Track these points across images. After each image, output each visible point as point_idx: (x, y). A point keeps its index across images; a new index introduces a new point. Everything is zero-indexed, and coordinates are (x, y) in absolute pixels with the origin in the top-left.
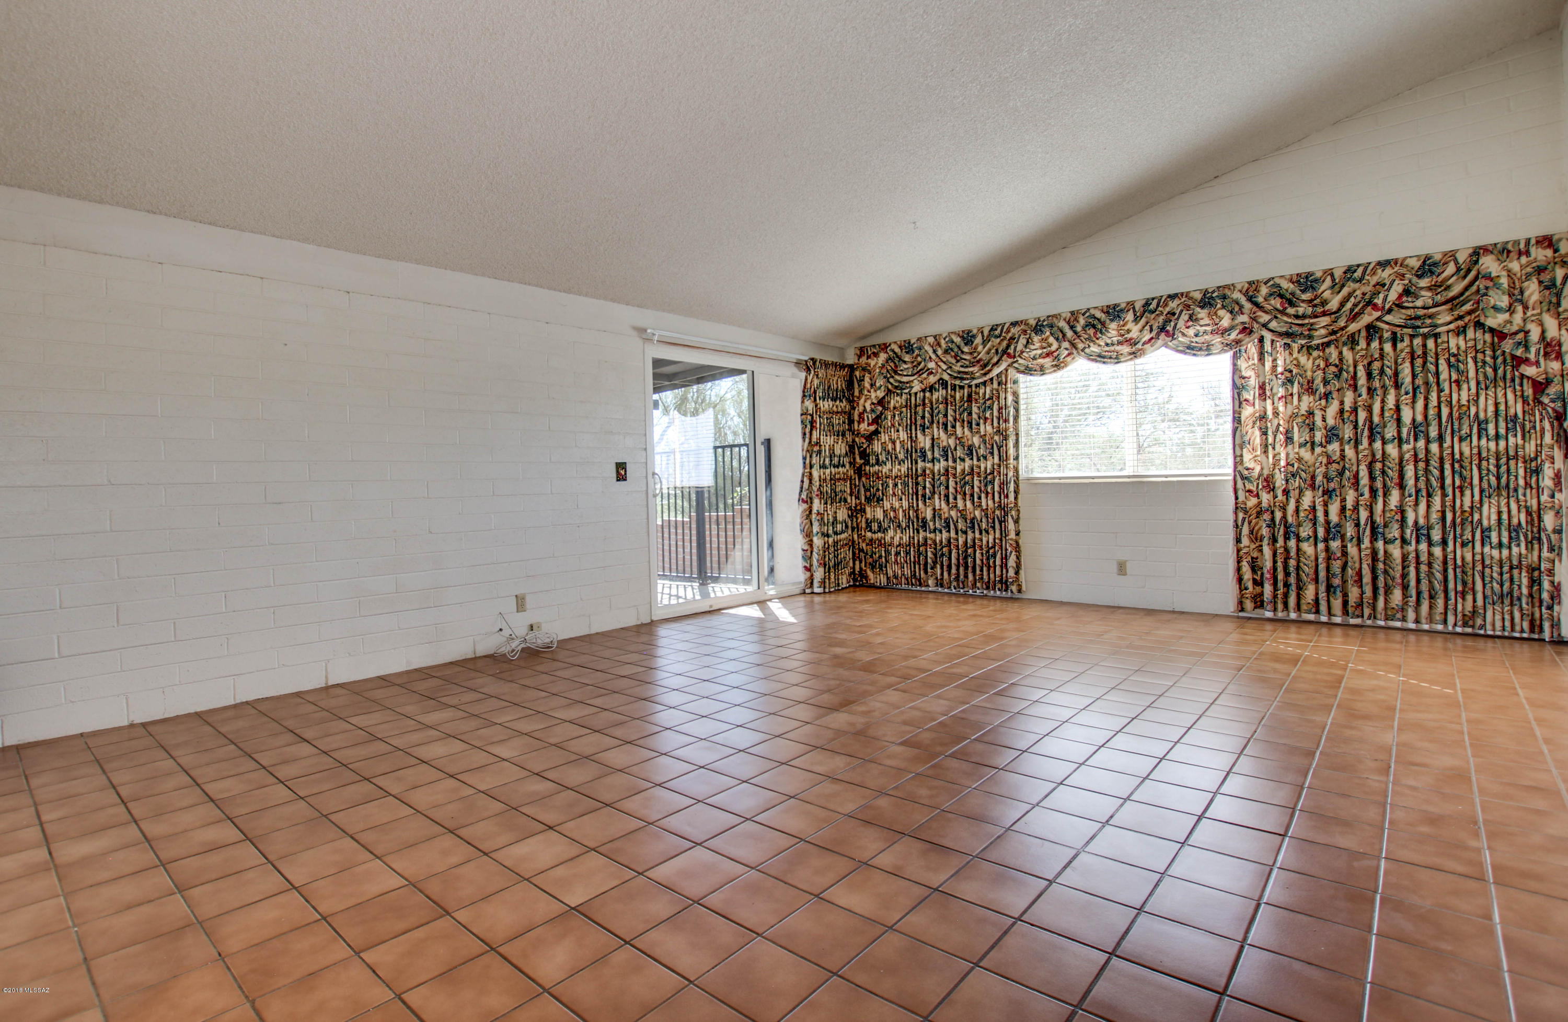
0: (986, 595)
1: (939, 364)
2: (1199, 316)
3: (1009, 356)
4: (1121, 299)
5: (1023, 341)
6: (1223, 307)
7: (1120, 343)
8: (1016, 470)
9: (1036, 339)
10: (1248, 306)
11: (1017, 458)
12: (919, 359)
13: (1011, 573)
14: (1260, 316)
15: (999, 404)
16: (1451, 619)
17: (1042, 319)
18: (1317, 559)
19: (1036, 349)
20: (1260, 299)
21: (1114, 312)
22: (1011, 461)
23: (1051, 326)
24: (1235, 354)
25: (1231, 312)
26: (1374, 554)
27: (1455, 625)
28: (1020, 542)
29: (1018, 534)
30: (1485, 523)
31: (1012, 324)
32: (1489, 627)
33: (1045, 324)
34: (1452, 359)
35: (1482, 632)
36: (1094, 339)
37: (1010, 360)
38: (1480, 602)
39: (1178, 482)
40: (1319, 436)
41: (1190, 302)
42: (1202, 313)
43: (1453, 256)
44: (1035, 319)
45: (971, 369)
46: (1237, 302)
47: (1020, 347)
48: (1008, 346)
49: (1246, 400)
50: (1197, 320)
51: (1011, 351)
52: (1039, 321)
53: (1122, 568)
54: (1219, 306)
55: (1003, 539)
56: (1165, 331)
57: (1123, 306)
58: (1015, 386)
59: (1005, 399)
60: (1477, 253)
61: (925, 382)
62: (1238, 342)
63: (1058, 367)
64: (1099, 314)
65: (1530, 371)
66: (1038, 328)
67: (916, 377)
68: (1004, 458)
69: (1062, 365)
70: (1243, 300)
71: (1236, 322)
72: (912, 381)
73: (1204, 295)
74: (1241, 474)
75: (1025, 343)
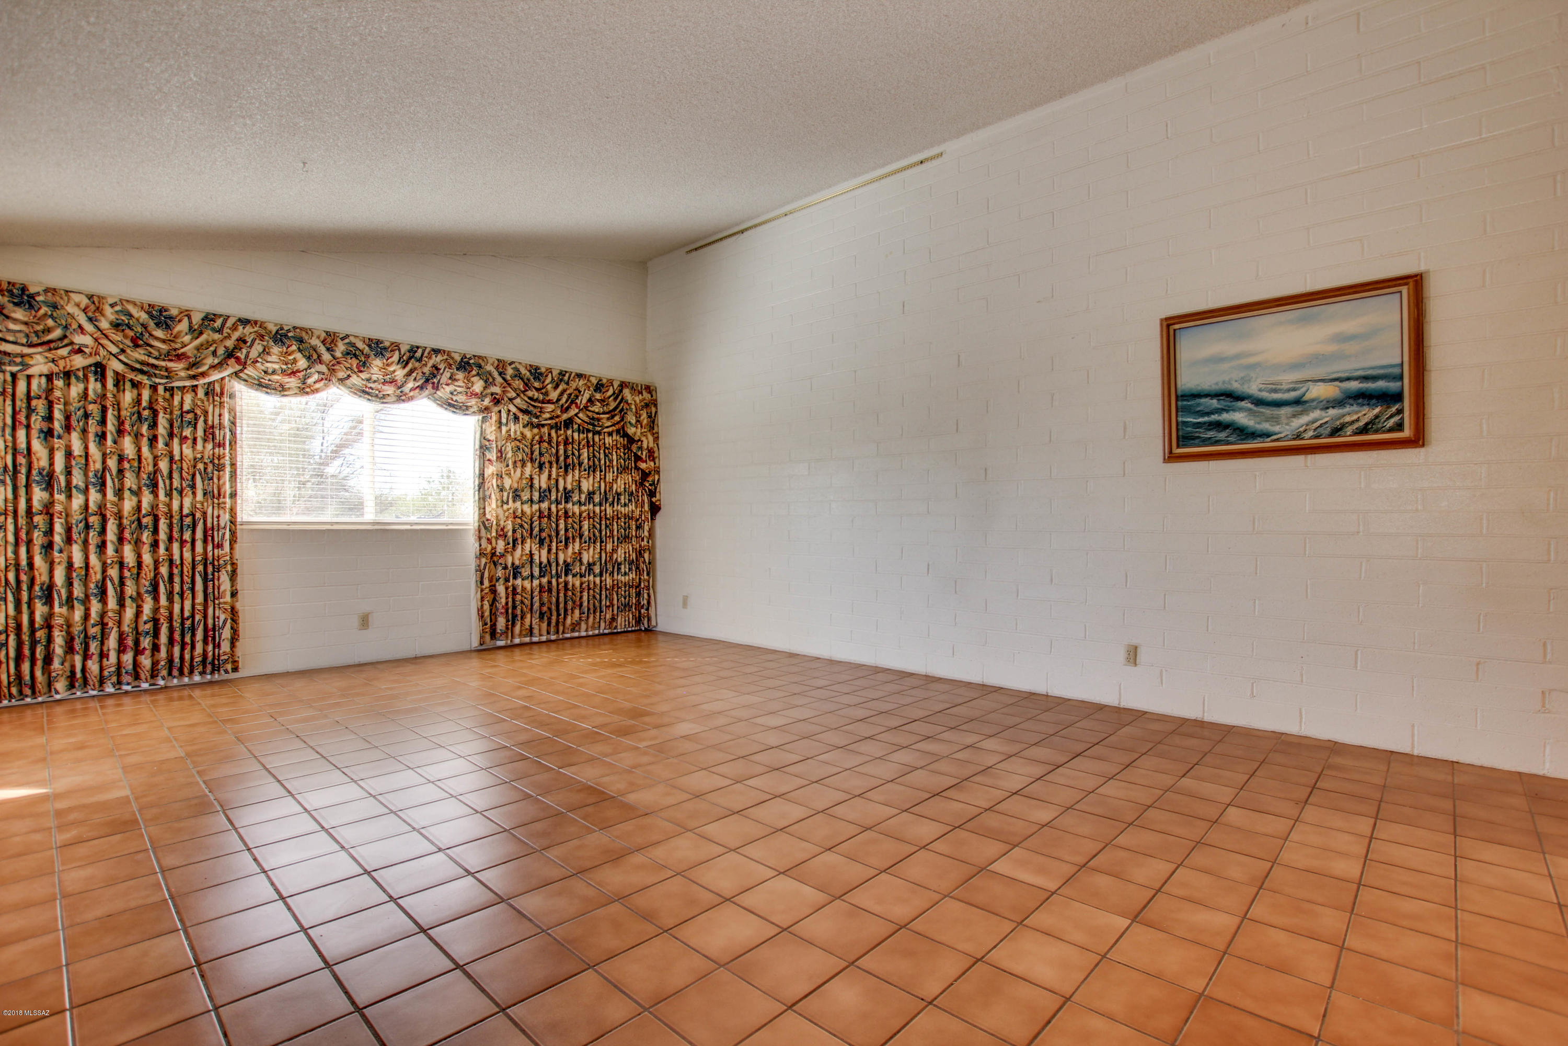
0: (166, 687)
1: (102, 341)
2: (457, 377)
3: (238, 360)
4: (387, 335)
5: (258, 348)
6: (478, 374)
7: (385, 383)
8: (233, 512)
9: (276, 350)
10: (499, 380)
11: (234, 495)
12: (50, 322)
13: (225, 647)
14: (508, 392)
15: (206, 421)
16: (603, 625)
17: (286, 328)
18: (532, 592)
19: (274, 361)
20: (508, 378)
21: (378, 348)
22: (228, 500)
23: (301, 341)
24: (483, 418)
25: (486, 382)
26: (566, 583)
27: (605, 629)
28: (238, 606)
29: (234, 594)
30: (619, 560)
31: (240, 320)
32: (619, 627)
33: (290, 334)
34: (607, 451)
35: (615, 631)
36: (356, 370)
37: (238, 368)
38: (615, 612)
39: (422, 530)
40: (536, 496)
41: (451, 362)
42: (460, 375)
43: (612, 383)
44: (276, 325)
45: (170, 364)
46: (490, 373)
47: (254, 354)
48: (237, 348)
49: (489, 460)
50: (456, 380)
51: (242, 355)
52: (282, 329)
53: (365, 622)
54: (474, 373)
55: (210, 603)
56: (430, 381)
57: (387, 344)
58: (231, 402)
59: (220, 415)
60: (623, 385)
61: (62, 363)
62: (487, 409)
63: (304, 390)
64: (360, 345)
65: (643, 466)
66: (280, 337)
67: (39, 349)
68: (214, 496)
69: (308, 390)
70: (496, 374)
71: (488, 391)
72: (30, 356)
73: (462, 359)
74: (484, 524)
75: (261, 350)
